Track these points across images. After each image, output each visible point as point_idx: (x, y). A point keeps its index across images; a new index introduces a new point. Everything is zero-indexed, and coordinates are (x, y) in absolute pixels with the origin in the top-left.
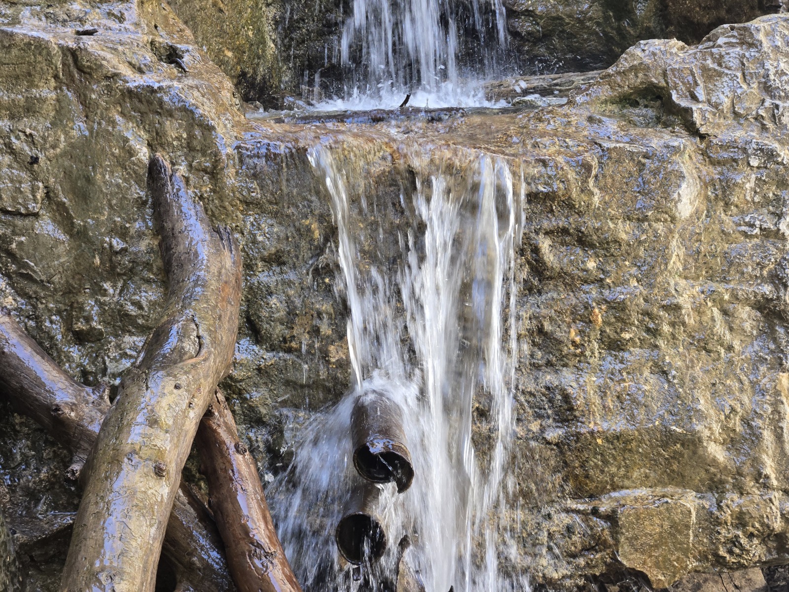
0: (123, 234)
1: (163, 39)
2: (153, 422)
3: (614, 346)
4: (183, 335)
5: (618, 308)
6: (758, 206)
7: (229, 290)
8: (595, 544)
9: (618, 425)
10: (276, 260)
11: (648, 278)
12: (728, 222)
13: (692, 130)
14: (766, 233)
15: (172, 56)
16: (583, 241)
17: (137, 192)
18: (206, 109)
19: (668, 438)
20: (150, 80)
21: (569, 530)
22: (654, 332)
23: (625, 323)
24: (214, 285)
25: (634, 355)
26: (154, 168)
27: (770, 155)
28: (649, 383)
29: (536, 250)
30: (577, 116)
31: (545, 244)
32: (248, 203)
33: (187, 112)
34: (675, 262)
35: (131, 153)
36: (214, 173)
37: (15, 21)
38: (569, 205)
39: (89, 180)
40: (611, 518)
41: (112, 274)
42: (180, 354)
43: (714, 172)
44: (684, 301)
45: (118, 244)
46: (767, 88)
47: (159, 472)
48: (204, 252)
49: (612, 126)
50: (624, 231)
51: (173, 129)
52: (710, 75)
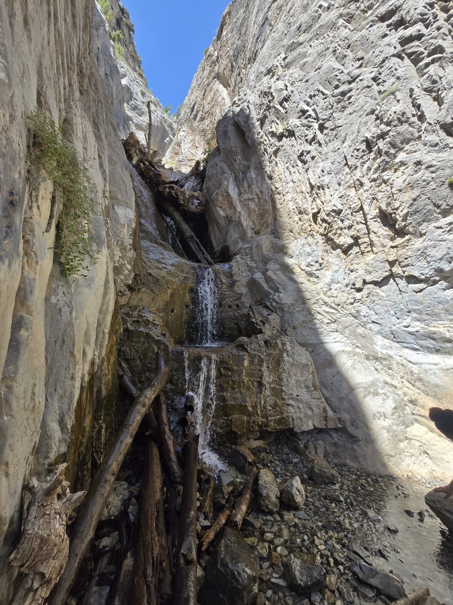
0: (151, 364)
1: (164, 332)
3: (233, 388)
4: (156, 381)
5: (234, 381)
6: (258, 365)
7: (166, 374)
8: (228, 426)
9: (233, 403)
10: (176, 370)
11: (239, 377)
12: (253, 367)
13: (247, 352)
14: (259, 370)
15: (164, 335)
16: (229, 369)
17: (154, 357)
18: (168, 344)
19: (241, 406)
20: (159, 338)
21: (223, 423)
22: (240, 386)
23: (235, 384)
24: (163, 373)
25: (237, 390)
26: (158, 352)
27: (260, 356)
28: (239, 395)
29: (220, 371)
30: (229, 349)
31: (222, 370)
32: (173, 360)
33: (165, 344)
34: (244, 374)
35: (154, 350)
36: (168, 354)
37: (140, 328)
38: (226, 363)
39: (146, 354)
40: (231, 421)
41: (148, 371)
42: (154, 385)
43: (251, 359)
44: (245, 381)
45: (149, 365)
46: (260, 346)
47: (144, 406)
48: (163, 367)
49: (235, 350)
50: (235, 368)
51: (162, 347)
52: (251, 343)
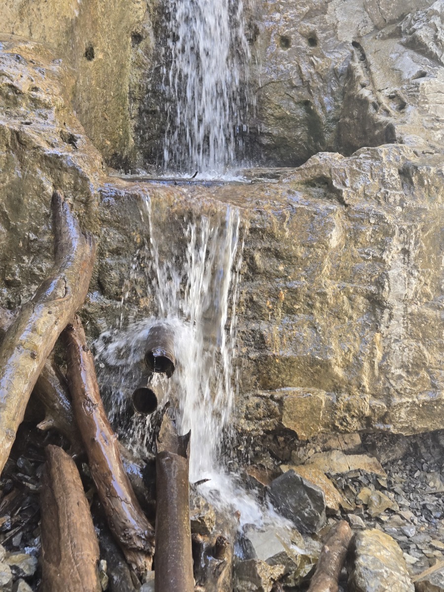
0: (36, 231)
1: (68, 130)
2: (34, 330)
3: (290, 311)
4: (58, 286)
5: (293, 292)
6: (372, 244)
7: (86, 265)
8: (271, 414)
9: (288, 353)
10: (116, 252)
11: (311, 278)
12: (356, 251)
13: (341, 201)
14: (375, 259)
15: (71, 140)
16: (278, 255)
17: (45, 210)
18: (85, 169)
19: (313, 362)
20: (57, 151)
21: (258, 406)
22: (312, 306)
23: (296, 300)
24: (78, 262)
25: (301, 317)
26: (55, 198)
27: (381, 218)
28: (306, 332)
29: (252, 258)
30: (282, 190)
31: (257, 256)
32: (103, 221)
33: (75, 169)
34: (326, 270)
35: (43, 189)
36: (87, 203)
38: (272, 236)
39: (20, 201)
40: (280, 401)
41: (28, 252)
42: (55, 296)
43: (350, 225)
44: (329, 291)
45: (32, 236)
46: (383, 183)
47: (33, 356)
48: (76, 244)
49: (300, 196)
50: (300, 252)
51: (67, 178)
52: (354, 173)
